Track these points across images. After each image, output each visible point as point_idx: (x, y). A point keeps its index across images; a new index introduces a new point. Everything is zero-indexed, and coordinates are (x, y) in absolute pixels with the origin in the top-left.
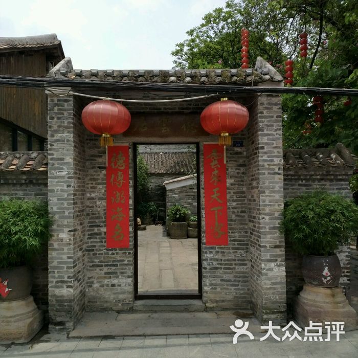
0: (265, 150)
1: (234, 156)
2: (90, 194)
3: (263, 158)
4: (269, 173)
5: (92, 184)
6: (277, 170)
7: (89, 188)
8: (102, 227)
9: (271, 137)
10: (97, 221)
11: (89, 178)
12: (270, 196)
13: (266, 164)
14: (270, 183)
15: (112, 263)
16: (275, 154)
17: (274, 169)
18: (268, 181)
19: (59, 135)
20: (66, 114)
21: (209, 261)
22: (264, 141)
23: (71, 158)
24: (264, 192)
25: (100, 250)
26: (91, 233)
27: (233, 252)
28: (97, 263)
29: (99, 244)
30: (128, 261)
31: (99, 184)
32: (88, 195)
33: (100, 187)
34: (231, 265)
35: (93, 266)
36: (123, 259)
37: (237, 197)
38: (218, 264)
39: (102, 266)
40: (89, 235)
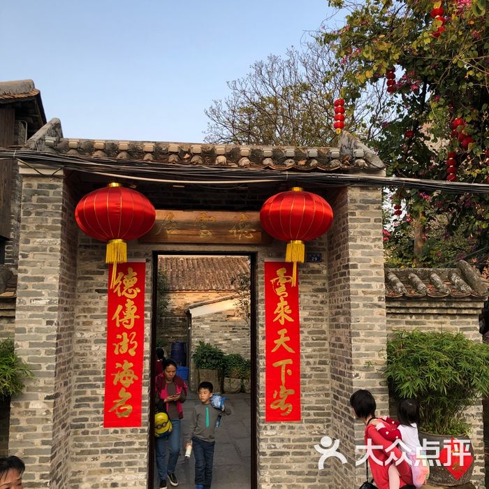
0: (359, 270)
1: (309, 275)
2: (82, 334)
3: (355, 281)
4: (364, 305)
5: (85, 316)
6: (376, 301)
7: (81, 323)
8: (98, 387)
9: (367, 250)
10: (91, 377)
11: (81, 307)
12: (366, 341)
13: (360, 291)
14: (367, 320)
15: (113, 447)
16: (374, 276)
17: (372, 299)
18: (363, 317)
19: (38, 240)
20: (50, 207)
21: (269, 442)
22: (356, 257)
23: (55, 278)
24: (358, 335)
25: (95, 426)
26: (81, 398)
27: (307, 428)
28: (89, 448)
29: (93, 416)
30: (141, 444)
31: (97, 317)
32: (78, 335)
33: (99, 321)
34: (304, 447)
35: (82, 452)
36: (133, 440)
37: (313, 340)
38: (284, 446)
39: (97, 452)
40: (77, 401)
